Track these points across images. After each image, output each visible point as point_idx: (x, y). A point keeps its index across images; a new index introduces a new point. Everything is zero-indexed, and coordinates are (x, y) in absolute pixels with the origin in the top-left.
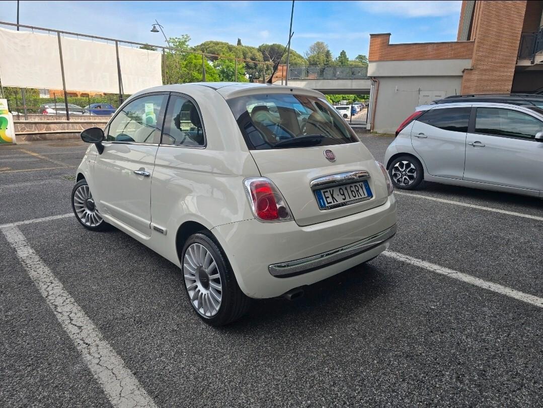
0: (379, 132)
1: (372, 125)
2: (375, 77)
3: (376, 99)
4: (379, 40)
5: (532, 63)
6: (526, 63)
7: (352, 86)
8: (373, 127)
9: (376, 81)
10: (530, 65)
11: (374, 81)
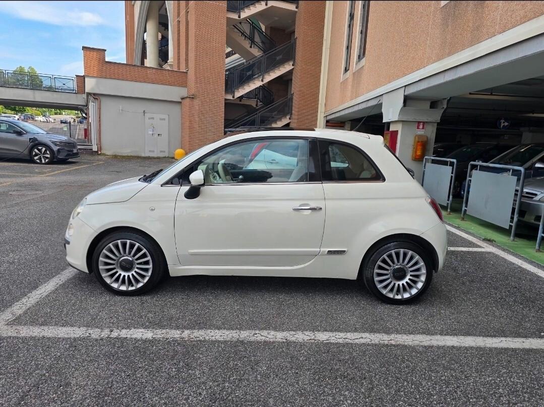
0: (109, 154)
1: (99, 146)
2: (94, 94)
3: (100, 118)
4: (95, 55)
5: (233, 97)
6: (230, 97)
7: (34, 98)
8: (100, 148)
9: (96, 99)
10: (232, 99)
11: (94, 98)
